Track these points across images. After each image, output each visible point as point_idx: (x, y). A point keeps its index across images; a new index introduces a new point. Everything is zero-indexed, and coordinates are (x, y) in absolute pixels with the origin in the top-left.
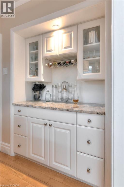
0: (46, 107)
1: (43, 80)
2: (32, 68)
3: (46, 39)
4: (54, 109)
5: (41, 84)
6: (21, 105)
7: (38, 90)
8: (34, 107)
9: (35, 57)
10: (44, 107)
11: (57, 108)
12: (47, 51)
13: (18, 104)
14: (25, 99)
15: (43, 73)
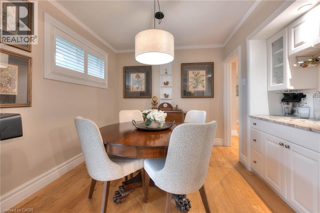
0: (281, 123)
1: (292, 88)
2: (277, 73)
3: (293, 30)
4: (291, 126)
5: (295, 93)
6: (256, 117)
7: (291, 102)
8: (267, 121)
9: (279, 59)
10: (278, 122)
11: (294, 125)
12: (296, 46)
13: (253, 116)
14: (269, 113)
15: (291, 77)
